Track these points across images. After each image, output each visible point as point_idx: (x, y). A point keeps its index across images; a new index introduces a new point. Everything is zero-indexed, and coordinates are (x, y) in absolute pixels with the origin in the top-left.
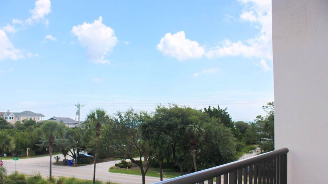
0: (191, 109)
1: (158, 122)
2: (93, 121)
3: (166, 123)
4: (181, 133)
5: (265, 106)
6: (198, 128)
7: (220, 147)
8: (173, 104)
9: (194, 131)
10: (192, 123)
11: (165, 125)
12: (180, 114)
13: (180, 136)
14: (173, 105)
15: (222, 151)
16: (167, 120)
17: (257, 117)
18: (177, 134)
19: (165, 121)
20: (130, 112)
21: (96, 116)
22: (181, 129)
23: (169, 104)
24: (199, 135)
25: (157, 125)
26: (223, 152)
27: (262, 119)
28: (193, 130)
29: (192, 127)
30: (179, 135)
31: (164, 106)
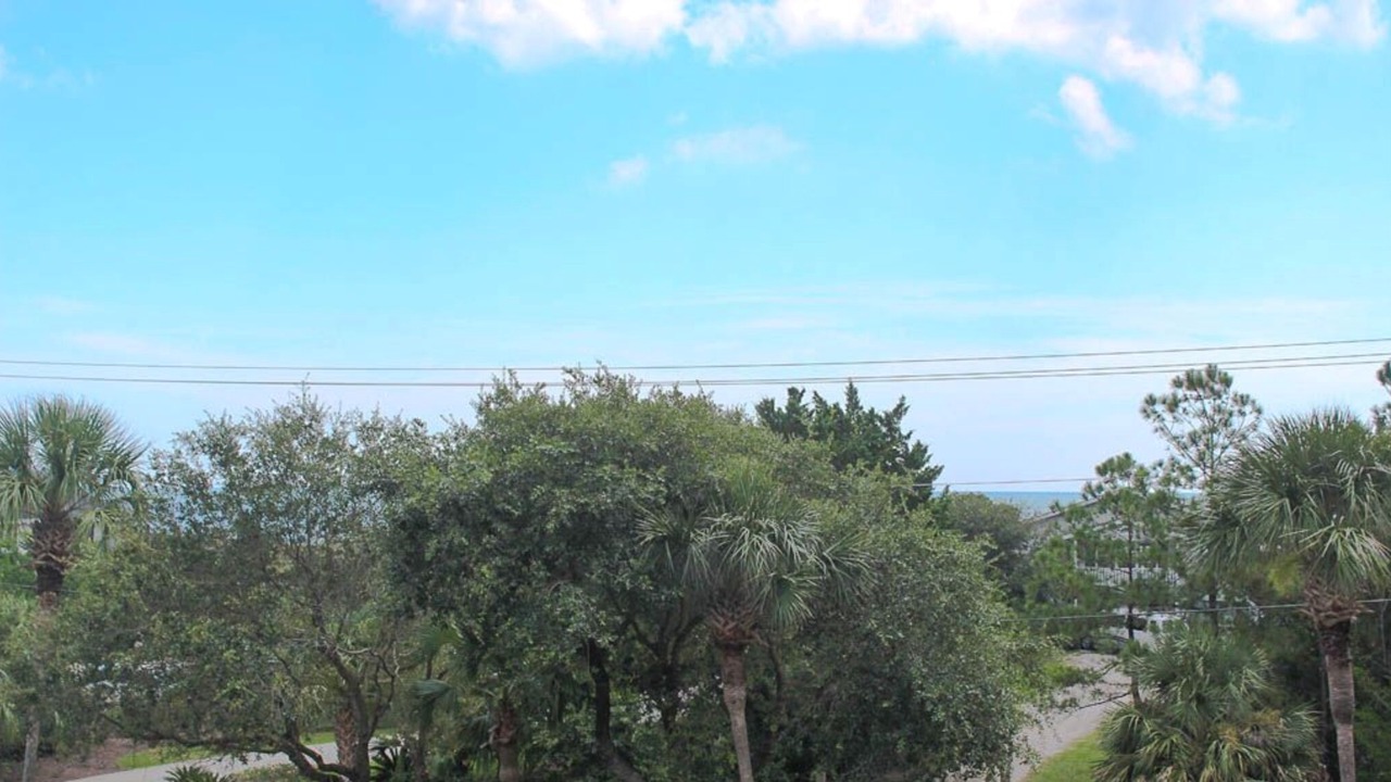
0: (711, 407)
1: (508, 501)
2: (22, 489)
3: (565, 502)
4: (659, 575)
5: (1158, 394)
6: (772, 538)
7: (917, 666)
8: (602, 373)
9: (751, 555)
10: (729, 503)
11: (557, 515)
12: (650, 444)
13: (657, 589)
14: (598, 381)
15: (933, 693)
16: (568, 482)
17: (1102, 471)
18: (633, 578)
19: (557, 492)
20: (297, 427)
21: (37, 451)
22: (660, 542)
23: (569, 377)
24: (780, 584)
25: (505, 517)
26: (942, 699)
27: (1142, 486)
28: (745, 549)
29: (734, 532)
30: (646, 585)
31: (544, 385)
